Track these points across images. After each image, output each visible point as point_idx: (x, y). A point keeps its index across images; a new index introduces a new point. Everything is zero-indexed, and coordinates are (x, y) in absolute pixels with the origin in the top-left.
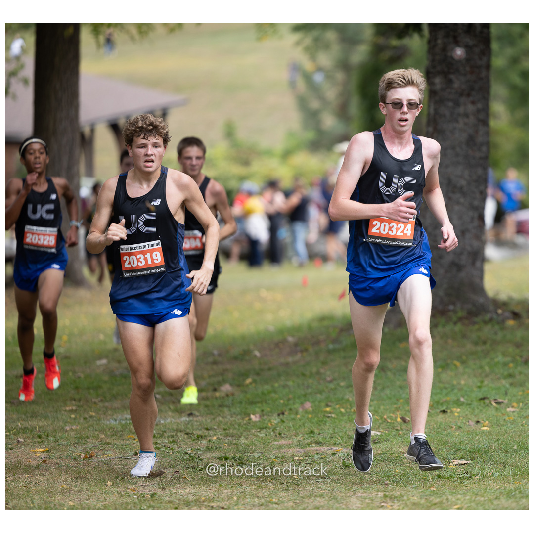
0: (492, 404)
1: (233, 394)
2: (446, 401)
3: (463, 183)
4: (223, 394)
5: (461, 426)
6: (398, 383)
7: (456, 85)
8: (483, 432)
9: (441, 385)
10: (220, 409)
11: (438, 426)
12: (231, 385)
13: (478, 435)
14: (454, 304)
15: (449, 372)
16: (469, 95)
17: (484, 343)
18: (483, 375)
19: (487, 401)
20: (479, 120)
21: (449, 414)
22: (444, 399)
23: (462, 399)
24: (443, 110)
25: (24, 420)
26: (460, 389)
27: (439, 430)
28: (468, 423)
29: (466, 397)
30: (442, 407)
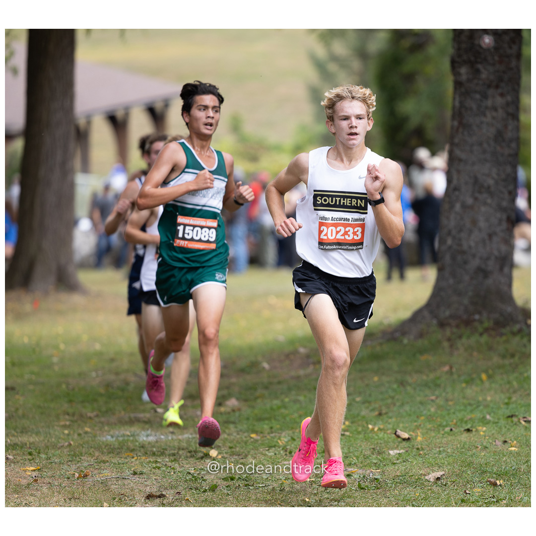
0: (520, 423)
1: (239, 410)
2: (471, 419)
3: (491, 182)
4: (228, 410)
5: (487, 446)
6: (418, 399)
7: (484, 75)
8: (511, 452)
9: (465, 401)
10: (226, 425)
11: (462, 445)
12: (238, 399)
13: (505, 456)
14: (480, 313)
15: (474, 388)
16: (497, 87)
17: (513, 356)
18: (511, 390)
19: (515, 419)
20: (508, 114)
21: (474, 433)
22: (469, 417)
23: (488, 417)
24: (470, 103)
25: (13, 436)
26: (486, 406)
27: (464, 450)
28: (494, 443)
29: (492, 414)
30: (467, 425)
